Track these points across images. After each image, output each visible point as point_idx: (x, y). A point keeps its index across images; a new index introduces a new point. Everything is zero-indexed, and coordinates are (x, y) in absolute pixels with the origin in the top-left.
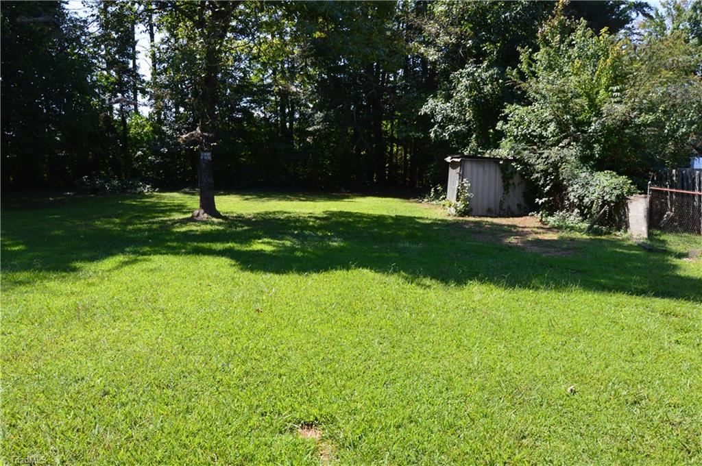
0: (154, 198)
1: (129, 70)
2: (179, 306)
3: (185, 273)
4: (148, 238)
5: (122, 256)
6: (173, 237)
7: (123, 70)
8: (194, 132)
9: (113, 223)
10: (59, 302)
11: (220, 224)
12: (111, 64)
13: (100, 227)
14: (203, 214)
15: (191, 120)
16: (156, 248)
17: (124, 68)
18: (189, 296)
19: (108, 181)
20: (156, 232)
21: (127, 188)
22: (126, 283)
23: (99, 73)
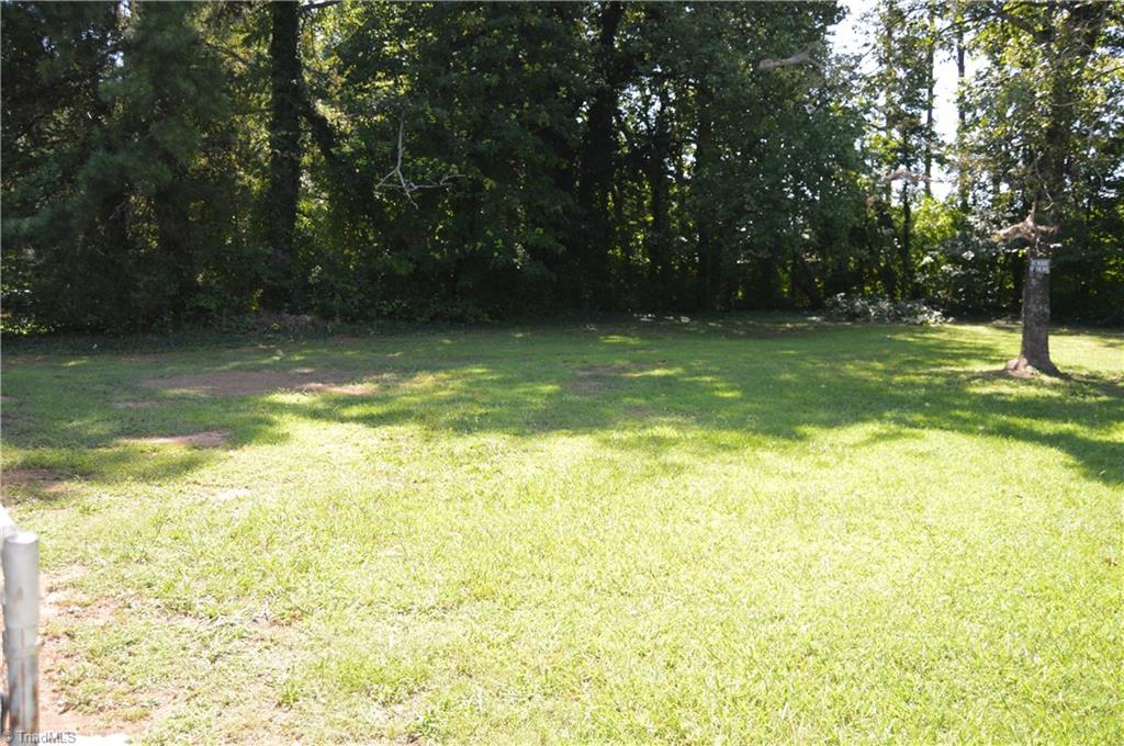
0: (945, 334)
1: (921, 128)
2: (959, 525)
3: (978, 469)
4: (925, 399)
5: (878, 425)
6: (967, 402)
7: (913, 128)
8: (1020, 225)
9: (874, 370)
10: (771, 486)
11: (1055, 386)
12: (894, 119)
13: (852, 374)
14: (1026, 366)
15: (1019, 204)
16: (935, 418)
17: (912, 124)
18: (979, 509)
19: (874, 302)
20: (939, 391)
21: (903, 315)
22: (876, 471)
23: (874, 135)
